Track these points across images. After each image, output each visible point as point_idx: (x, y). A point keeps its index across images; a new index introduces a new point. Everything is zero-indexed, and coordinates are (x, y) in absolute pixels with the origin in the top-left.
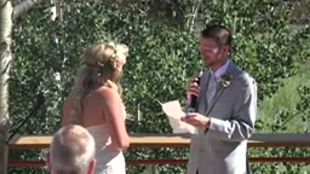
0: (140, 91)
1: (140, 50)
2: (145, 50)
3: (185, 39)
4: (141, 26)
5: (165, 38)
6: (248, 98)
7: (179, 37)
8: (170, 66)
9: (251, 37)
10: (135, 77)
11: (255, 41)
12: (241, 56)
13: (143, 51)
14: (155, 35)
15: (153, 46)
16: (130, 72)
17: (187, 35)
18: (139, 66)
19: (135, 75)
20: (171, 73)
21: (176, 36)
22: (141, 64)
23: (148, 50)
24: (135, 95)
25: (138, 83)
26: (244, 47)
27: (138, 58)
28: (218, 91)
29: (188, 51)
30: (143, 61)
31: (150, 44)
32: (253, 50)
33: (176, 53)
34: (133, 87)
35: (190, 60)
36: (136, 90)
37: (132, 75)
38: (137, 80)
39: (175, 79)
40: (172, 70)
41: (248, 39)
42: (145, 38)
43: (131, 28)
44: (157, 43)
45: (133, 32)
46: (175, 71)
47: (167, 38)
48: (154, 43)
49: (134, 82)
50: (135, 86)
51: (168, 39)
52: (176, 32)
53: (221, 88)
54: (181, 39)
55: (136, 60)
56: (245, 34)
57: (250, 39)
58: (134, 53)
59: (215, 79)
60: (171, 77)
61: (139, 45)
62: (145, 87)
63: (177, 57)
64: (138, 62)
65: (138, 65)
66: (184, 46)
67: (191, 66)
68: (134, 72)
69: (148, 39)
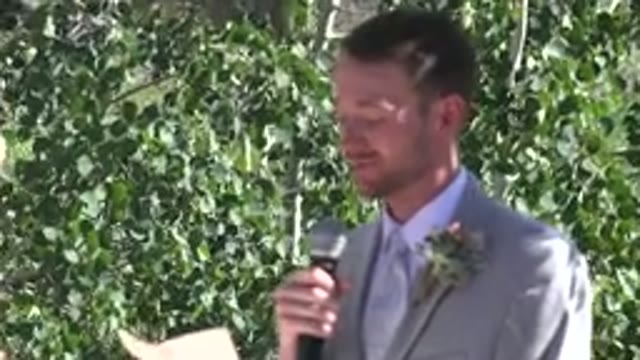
0: (95, 317)
1: (95, 133)
2: (117, 129)
3: (300, 77)
4: (99, 21)
5: (206, 74)
6: (547, 334)
7: (270, 70)
8: (227, 201)
9: (601, 61)
10: (71, 256)
11: (620, 83)
12: (563, 148)
13: (108, 136)
14: (161, 63)
15: (151, 112)
16: (50, 233)
17: (310, 59)
18: (93, 202)
19: (71, 246)
20: (232, 229)
21: (259, 64)
22: (100, 194)
23: (133, 132)
24: (74, 339)
25: (84, 281)
26: (571, 105)
27: (85, 167)
28: (414, 305)
29: (312, 132)
30: (109, 179)
31: (142, 101)
32: (608, 124)
33: (260, 143)
34: (62, 298)
35: (322, 171)
36: (75, 314)
37: (60, 246)
38: (81, 269)
39: (251, 259)
40: (235, 218)
41: (588, 72)
42: (117, 74)
43: (50, 30)
44: (170, 98)
45: (61, 46)
46: (249, 222)
47: (214, 76)
48: (159, 99)
49: (67, 281)
50: (74, 298)
51: (224, 77)
52: (255, 46)
53: (429, 293)
54: (282, 79)
55: (75, 174)
56: (577, 48)
57: (597, 69)
58: (67, 142)
59: (405, 255)
60: (231, 248)
61: (89, 106)
62: (118, 299)
63: (265, 161)
64: (85, 187)
65: (84, 197)
66: (297, 107)
67: (325, 199)
68: (68, 231)
69: (130, 80)
